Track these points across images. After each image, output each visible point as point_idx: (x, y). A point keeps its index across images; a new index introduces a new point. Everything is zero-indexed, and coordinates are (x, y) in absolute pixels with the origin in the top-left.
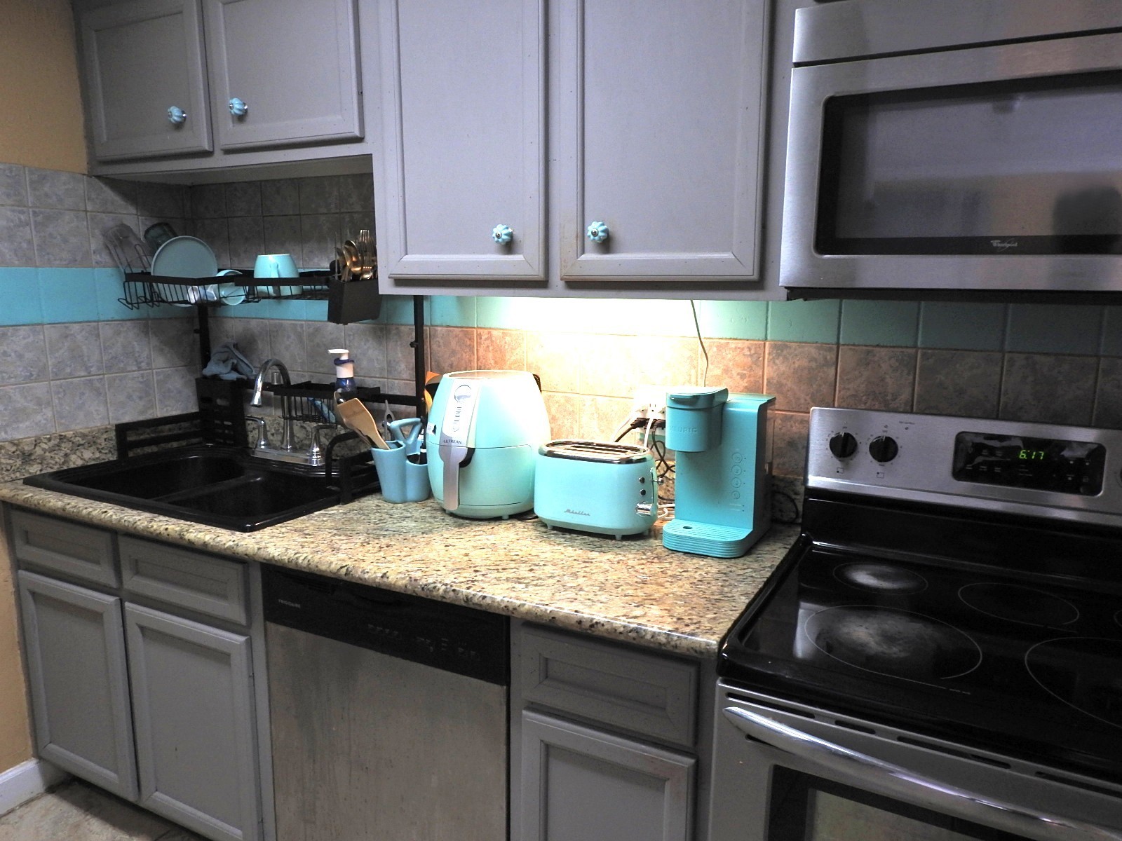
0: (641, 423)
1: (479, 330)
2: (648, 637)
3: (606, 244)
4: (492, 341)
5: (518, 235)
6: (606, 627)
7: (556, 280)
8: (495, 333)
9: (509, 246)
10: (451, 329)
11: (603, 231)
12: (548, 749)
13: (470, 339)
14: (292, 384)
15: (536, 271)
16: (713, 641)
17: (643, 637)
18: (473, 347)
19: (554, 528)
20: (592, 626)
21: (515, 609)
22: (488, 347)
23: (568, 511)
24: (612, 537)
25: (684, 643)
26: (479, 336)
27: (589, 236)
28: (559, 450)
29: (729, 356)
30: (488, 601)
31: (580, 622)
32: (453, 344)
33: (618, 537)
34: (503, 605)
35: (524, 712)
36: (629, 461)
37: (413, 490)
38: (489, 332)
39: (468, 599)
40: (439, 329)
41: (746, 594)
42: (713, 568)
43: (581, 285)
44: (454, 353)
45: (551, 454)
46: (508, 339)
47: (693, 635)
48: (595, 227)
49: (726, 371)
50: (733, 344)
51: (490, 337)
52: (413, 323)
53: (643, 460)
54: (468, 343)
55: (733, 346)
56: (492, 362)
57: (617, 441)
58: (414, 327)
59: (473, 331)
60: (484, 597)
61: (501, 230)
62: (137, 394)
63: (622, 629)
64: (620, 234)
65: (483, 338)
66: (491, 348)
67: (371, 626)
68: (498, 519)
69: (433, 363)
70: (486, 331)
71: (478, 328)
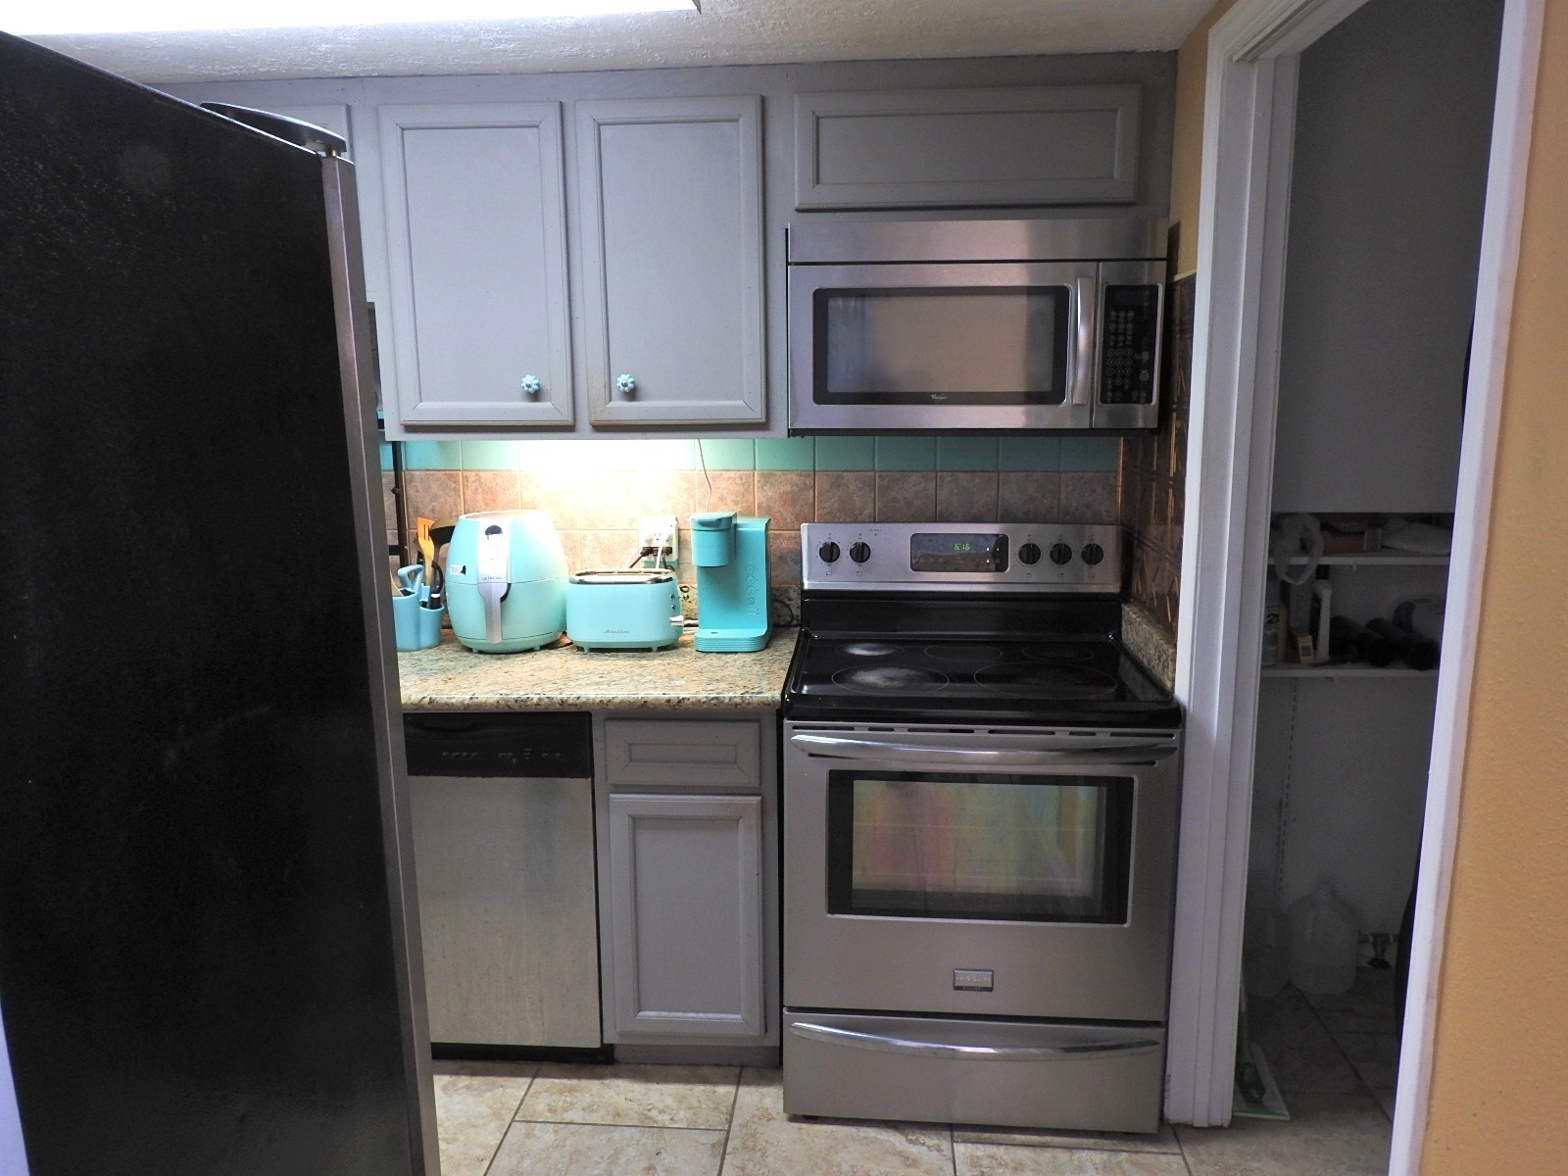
0: (649, 551)
1: (465, 473)
2: (727, 701)
3: (632, 394)
4: (481, 483)
5: (546, 385)
6: (691, 700)
7: (584, 423)
8: (483, 475)
9: (535, 396)
10: (431, 472)
11: (632, 383)
12: (636, 821)
13: (455, 482)
15: (565, 417)
16: (777, 695)
17: (723, 702)
18: (459, 490)
19: (592, 650)
20: (679, 702)
21: (609, 701)
22: (476, 489)
23: (608, 631)
25: (755, 700)
26: (466, 478)
27: (619, 387)
28: (586, 578)
29: (723, 486)
30: (583, 700)
31: (669, 701)
32: (435, 488)
34: (597, 701)
35: (612, 796)
36: (658, 581)
37: (427, 636)
38: (477, 475)
39: (563, 702)
40: (417, 473)
43: (606, 428)
44: (435, 497)
45: (581, 582)
46: (499, 480)
47: (760, 693)
48: (624, 379)
49: (722, 499)
50: (726, 475)
51: (478, 479)
52: (392, 467)
53: (670, 579)
54: (453, 485)
55: (727, 477)
56: (482, 504)
57: (632, 567)
58: (393, 473)
59: (458, 475)
60: (578, 698)
61: (530, 380)
63: (705, 699)
64: (645, 385)
65: (470, 480)
66: (480, 490)
67: (445, 754)
69: (410, 509)
70: (473, 474)
71: (464, 470)
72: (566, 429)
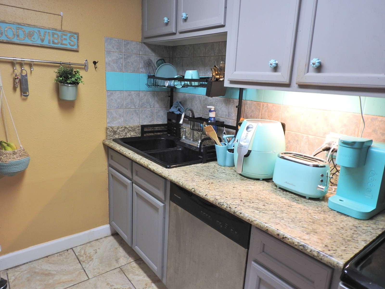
0: (328, 149)
1: (263, 103)
2: (309, 251)
3: (319, 68)
4: (268, 108)
5: (280, 65)
6: (289, 240)
7: (294, 84)
8: (269, 105)
9: (276, 69)
10: (253, 102)
11: (318, 63)
12: (260, 280)
13: (259, 106)
14: (195, 117)
15: (286, 80)
16: (341, 262)
17: (306, 250)
18: (260, 110)
19: (280, 188)
20: (283, 238)
21: (252, 221)
22: (266, 110)
23: (286, 182)
24: (304, 197)
25: (326, 259)
26: (263, 105)
27: (311, 65)
28: (286, 156)
29: (377, 124)
30: (242, 215)
31: (278, 235)
32: (253, 108)
33: (307, 198)
34: (247, 219)
35: (253, 263)
36: (317, 166)
37: (228, 163)
38: (267, 104)
39: (234, 212)
40: (248, 101)
41: (365, 241)
42: (351, 222)
43: (304, 87)
44: (253, 111)
45: (283, 158)
46: (274, 108)
47: (331, 256)
48: (315, 61)
49: (374, 131)
50: (380, 119)
51: (267, 106)
52: (238, 98)
53: (324, 166)
54: (259, 108)
55: (380, 120)
56: (267, 116)
57: (314, 156)
58: (238, 100)
59: (261, 104)
60: (241, 213)
61: (273, 62)
62: (149, 116)
63: (296, 244)
64: (326, 64)
65: (265, 106)
66: (267, 111)
68: (258, 179)
69: (244, 115)
70: (266, 104)
71: (263, 102)
72: (287, 86)
